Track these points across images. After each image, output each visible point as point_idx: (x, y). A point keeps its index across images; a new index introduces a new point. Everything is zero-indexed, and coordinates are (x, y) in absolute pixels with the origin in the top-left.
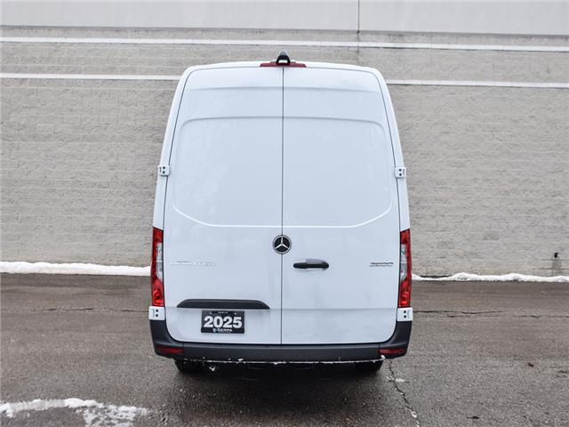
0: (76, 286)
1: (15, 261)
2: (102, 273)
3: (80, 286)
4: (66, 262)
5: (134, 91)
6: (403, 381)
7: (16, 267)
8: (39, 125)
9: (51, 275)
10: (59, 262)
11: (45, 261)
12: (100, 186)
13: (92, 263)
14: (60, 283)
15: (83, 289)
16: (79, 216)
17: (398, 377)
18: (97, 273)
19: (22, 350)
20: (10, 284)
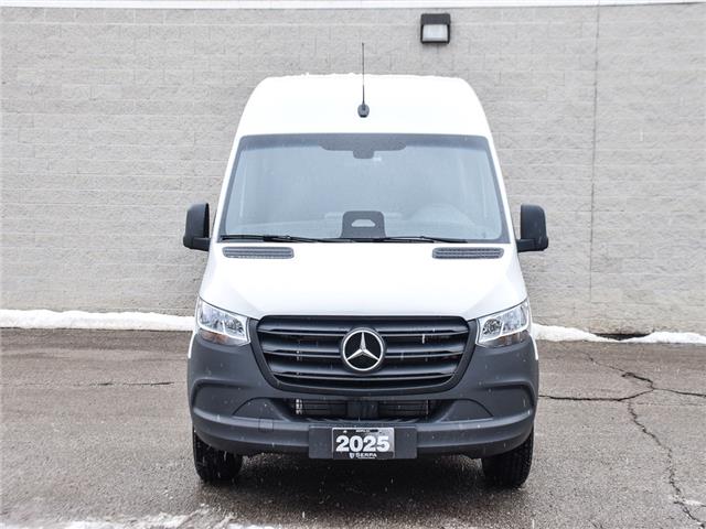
0: (134, 348)
1: (29, 309)
2: (173, 328)
3: (142, 348)
4: (114, 311)
5: (220, 29)
6: (698, 503)
7: (32, 319)
8: (65, 86)
9: (90, 331)
10: (102, 310)
11: (79, 309)
12: (167, 186)
13: (156, 312)
14: (108, 344)
15: (147, 353)
16: (134, 234)
17: (689, 497)
18: (164, 328)
19: (74, 443)
20: (29, 345)
